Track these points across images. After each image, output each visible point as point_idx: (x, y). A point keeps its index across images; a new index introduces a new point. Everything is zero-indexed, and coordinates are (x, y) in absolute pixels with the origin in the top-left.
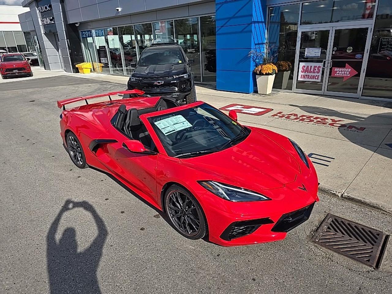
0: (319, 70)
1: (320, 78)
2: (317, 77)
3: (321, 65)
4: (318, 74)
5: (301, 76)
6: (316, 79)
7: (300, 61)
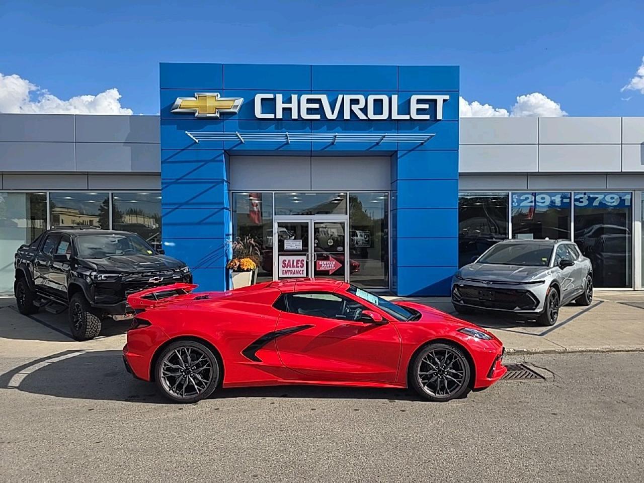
0: (303, 264)
1: (305, 272)
2: (301, 272)
3: (304, 258)
4: (302, 269)
5: (283, 272)
6: (300, 274)
7: (279, 255)
